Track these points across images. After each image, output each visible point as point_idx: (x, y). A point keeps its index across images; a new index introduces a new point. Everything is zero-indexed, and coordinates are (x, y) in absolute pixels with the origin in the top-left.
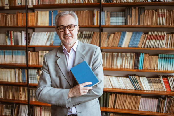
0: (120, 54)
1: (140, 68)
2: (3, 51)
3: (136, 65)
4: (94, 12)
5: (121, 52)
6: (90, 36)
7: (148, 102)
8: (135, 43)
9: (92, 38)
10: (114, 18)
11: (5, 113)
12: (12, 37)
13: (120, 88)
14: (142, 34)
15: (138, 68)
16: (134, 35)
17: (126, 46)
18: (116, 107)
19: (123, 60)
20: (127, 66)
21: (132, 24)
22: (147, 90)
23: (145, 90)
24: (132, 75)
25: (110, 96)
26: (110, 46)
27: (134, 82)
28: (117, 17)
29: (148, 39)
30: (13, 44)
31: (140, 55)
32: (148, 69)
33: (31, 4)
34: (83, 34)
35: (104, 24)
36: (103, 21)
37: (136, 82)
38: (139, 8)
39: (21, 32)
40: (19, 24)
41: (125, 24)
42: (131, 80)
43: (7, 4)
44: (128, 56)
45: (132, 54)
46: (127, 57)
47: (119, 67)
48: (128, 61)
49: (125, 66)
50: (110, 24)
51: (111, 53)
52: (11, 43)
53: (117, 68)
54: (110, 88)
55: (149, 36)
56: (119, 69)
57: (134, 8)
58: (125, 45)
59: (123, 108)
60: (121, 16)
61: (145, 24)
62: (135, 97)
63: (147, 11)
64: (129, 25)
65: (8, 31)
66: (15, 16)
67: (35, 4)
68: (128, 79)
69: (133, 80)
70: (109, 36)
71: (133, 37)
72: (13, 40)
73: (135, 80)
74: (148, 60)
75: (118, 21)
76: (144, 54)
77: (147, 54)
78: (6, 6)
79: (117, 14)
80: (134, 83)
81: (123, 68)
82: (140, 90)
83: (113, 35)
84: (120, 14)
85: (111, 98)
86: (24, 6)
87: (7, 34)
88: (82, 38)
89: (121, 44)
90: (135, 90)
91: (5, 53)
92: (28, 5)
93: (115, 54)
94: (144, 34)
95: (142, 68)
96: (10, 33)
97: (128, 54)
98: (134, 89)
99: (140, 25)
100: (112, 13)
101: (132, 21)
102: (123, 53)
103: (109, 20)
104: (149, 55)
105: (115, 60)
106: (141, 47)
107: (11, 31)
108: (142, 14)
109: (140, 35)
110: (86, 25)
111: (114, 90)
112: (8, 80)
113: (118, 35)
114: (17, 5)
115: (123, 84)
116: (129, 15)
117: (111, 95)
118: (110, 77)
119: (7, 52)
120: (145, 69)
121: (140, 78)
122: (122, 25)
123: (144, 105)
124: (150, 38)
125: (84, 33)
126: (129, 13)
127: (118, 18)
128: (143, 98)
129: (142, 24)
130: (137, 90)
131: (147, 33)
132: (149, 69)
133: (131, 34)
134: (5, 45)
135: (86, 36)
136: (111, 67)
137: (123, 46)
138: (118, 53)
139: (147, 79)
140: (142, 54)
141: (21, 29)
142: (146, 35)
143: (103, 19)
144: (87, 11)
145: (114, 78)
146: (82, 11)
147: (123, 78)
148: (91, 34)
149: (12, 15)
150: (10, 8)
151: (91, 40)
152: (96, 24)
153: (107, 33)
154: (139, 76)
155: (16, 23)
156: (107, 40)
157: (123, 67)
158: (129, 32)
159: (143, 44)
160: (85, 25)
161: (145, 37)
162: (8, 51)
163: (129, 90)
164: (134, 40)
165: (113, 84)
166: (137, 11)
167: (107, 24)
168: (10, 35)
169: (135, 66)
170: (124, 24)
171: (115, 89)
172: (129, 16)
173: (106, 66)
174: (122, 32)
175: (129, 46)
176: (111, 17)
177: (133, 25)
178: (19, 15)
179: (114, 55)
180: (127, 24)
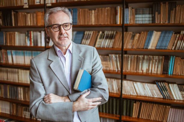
0: (146, 57)
1: (170, 74)
2: (23, 51)
3: (165, 70)
4: (117, 9)
5: (148, 55)
6: (113, 36)
7: (178, 113)
8: (164, 44)
9: (114, 38)
10: (140, 16)
11: (25, 115)
12: (32, 38)
13: (146, 95)
14: (173, 33)
15: (167, 74)
16: (163, 35)
17: (154, 48)
18: (140, 117)
19: (149, 63)
20: (154, 71)
21: (160, 22)
22: (178, 99)
23: (176, 99)
24: (160, 81)
25: (135, 104)
26: (135, 47)
27: (162, 89)
28: (143, 14)
29: (180, 39)
30: (32, 45)
31: (170, 58)
32: (179, 75)
33: (49, 3)
34: (104, 34)
35: (128, 22)
36: (127, 19)
37: (165, 90)
38: (169, 3)
39: (40, 32)
40: (38, 23)
41: (153, 23)
42: (158, 86)
43: (26, 3)
44: (155, 59)
45: (161, 57)
46: (154, 61)
47: (145, 71)
48: (155, 65)
49: (152, 70)
50: (135, 22)
51: (136, 56)
52: (31, 44)
53: (143, 73)
54: (134, 94)
55: (181, 36)
56: (145, 74)
57: (163, 3)
58: (152, 46)
59: (149, 119)
60: (148, 13)
61: (177, 22)
62: (163, 107)
63: (179, 6)
64: (157, 24)
65: (28, 31)
66: (35, 15)
67: (53, 2)
68: (155, 85)
69: (161, 87)
70: (133, 37)
71: (162, 38)
72: (32, 40)
73: (164, 87)
74: (179, 64)
75: (144, 19)
76: (175, 56)
77: (178, 57)
78: (25, 5)
79: (143, 11)
80: (162, 91)
81: (149, 73)
82: (169, 99)
83: (138, 35)
84: (147, 11)
85: (136, 106)
86: (42, 4)
87: (27, 34)
88: (103, 38)
89: (148, 46)
90: (164, 98)
91: (25, 54)
92: (46, 3)
93: (141, 57)
94: (175, 34)
95: (172, 74)
96: (29, 33)
97: (156, 57)
98: (162, 97)
99: (171, 23)
100: (137, 10)
101: (161, 19)
102: (150, 56)
103: (134, 18)
104: (181, 59)
105: (140, 64)
106: (172, 49)
107: (30, 31)
108: (173, 10)
109: (170, 35)
110: (108, 24)
111: (138, 97)
112: (27, 82)
113: (144, 35)
114: (36, 4)
115: (149, 91)
116: (158, 11)
117: (135, 102)
118: (134, 83)
119: (26, 53)
120: (175, 75)
121: (170, 85)
122: (149, 23)
123: (173, 117)
124: (182, 38)
125: (106, 33)
126: (157, 9)
127: (144, 16)
128: (173, 109)
129: (172, 22)
130: (166, 99)
131: (179, 33)
132: (181, 75)
133: (159, 33)
134: (25, 45)
135: (108, 36)
136: (135, 71)
137: (150, 47)
138: (144, 55)
139: (178, 87)
140: (172, 57)
141: (40, 29)
142: (177, 35)
143: (127, 17)
144: (109, 8)
145: (139, 84)
146: (103, 9)
147: (149, 84)
148: (113, 34)
149: (32, 15)
150: (29, 6)
151: (113, 40)
152: (119, 23)
153: (132, 33)
154: (169, 83)
155: (35, 23)
156: (131, 41)
157: (150, 71)
158: (157, 31)
159: (173, 45)
160: (106, 24)
161: (176, 37)
162: (28, 52)
163: (156, 99)
164: (163, 41)
165: (138, 91)
166: (167, 6)
167: (132, 22)
168: (29, 35)
169: (163, 71)
170: (151, 22)
171: (140, 96)
172: (157, 13)
173: (130, 70)
174: (149, 31)
175: (157, 47)
176: (136, 14)
177: (162, 23)
178: (38, 14)
179: (139, 57)
180: (155, 23)
